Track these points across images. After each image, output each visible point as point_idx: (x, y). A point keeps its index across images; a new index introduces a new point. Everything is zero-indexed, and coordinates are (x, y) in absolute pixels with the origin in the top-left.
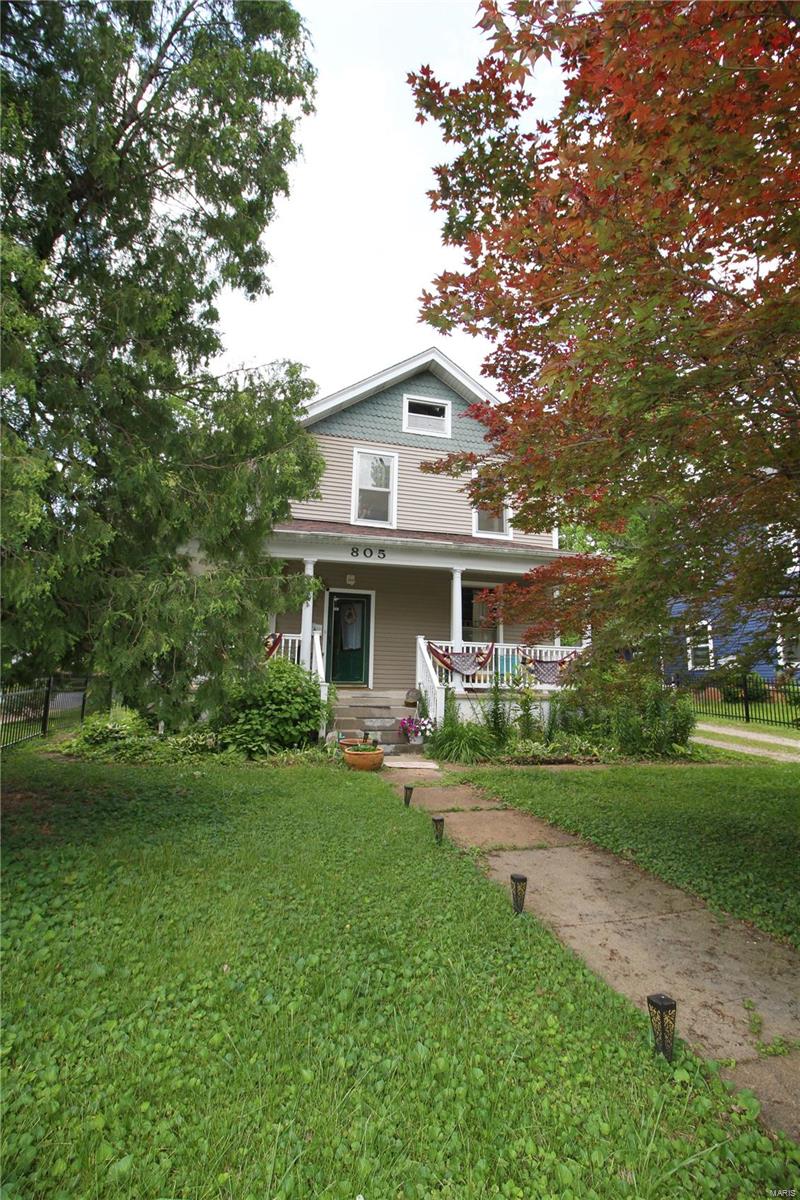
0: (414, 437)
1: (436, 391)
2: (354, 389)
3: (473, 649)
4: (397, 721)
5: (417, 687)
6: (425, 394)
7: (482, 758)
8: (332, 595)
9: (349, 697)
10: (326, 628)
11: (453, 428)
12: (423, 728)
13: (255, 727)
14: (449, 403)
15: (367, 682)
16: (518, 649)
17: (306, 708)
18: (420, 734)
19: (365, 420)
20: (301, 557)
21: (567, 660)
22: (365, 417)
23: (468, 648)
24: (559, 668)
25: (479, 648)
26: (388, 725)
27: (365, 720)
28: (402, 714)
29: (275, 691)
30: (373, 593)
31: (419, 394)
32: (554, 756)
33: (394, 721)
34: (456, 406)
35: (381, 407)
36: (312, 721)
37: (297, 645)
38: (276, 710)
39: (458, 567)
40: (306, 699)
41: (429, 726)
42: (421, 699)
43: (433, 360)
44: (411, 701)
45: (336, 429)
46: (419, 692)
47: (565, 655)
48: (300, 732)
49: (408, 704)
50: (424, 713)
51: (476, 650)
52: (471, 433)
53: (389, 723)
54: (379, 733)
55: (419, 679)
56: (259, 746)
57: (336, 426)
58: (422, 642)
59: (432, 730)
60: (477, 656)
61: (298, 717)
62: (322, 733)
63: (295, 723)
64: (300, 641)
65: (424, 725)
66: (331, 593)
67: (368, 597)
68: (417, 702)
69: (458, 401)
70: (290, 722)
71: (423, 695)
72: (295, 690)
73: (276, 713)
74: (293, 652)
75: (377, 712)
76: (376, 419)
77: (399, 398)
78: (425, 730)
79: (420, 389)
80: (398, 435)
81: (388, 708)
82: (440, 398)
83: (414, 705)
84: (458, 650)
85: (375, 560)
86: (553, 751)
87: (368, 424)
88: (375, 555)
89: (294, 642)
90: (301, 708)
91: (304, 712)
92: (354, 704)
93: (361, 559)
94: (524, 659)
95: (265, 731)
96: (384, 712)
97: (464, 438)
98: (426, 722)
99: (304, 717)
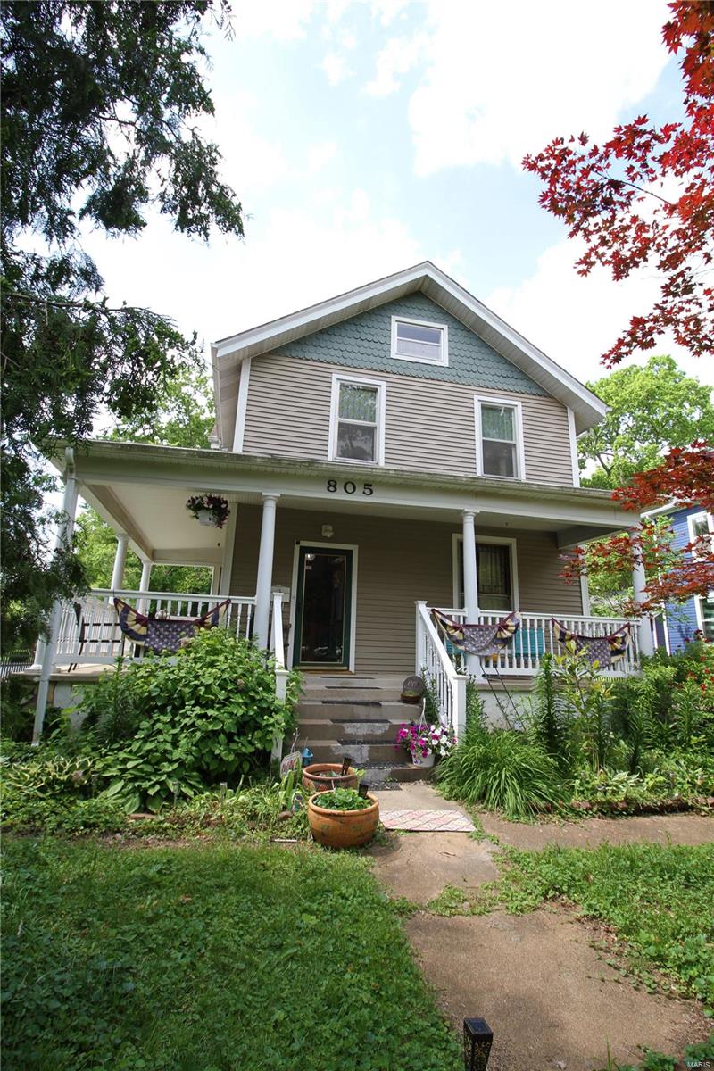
0: (404, 364)
1: (429, 314)
2: (334, 303)
3: (493, 619)
4: (392, 726)
5: (418, 673)
6: (418, 316)
7: (542, 804)
8: (304, 551)
9: (322, 687)
10: (294, 593)
11: (449, 354)
12: (435, 742)
13: (162, 747)
14: (445, 327)
15: (347, 663)
16: (553, 620)
17: (251, 713)
18: (430, 752)
19: (347, 344)
20: (260, 491)
21: (619, 635)
22: (347, 340)
23: (486, 619)
24: (609, 647)
25: (501, 619)
26: (379, 732)
27: (345, 725)
28: (400, 716)
29: (202, 684)
30: (355, 548)
31: (410, 315)
32: (656, 799)
33: (387, 726)
34: (453, 332)
35: (365, 329)
36: (258, 734)
37: (249, 612)
38: (201, 717)
39: (471, 510)
40: (253, 699)
41: (444, 740)
42: (424, 692)
43: (427, 276)
44: (410, 693)
45: (312, 352)
46: (421, 682)
47: (615, 630)
48: (237, 755)
49: (405, 699)
50: (432, 718)
51: (498, 622)
52: (471, 361)
53: (380, 729)
54: (366, 747)
55: (421, 663)
56: (162, 783)
57: (312, 349)
58: (423, 609)
59: (449, 745)
60: (500, 630)
61: (234, 730)
62: (277, 752)
63: (230, 738)
64: (253, 606)
65: (436, 737)
66: (301, 548)
67: (349, 554)
68: (421, 697)
69: (456, 326)
70: (222, 737)
71: (429, 686)
72: (234, 681)
73: (199, 722)
74: (243, 623)
75: (361, 712)
76: (359, 342)
77: (386, 320)
78: (438, 746)
79: (411, 311)
80: (385, 361)
81: (377, 704)
82: (435, 320)
83: (416, 700)
84: (473, 621)
85: (359, 497)
86: (652, 790)
87: (349, 348)
88: (360, 490)
89: (245, 607)
90: (240, 712)
91: (247, 719)
92: (330, 699)
93: (340, 496)
94: (563, 634)
95: (177, 754)
96: (373, 713)
97: (463, 367)
98: (438, 732)
99: (245, 726)
